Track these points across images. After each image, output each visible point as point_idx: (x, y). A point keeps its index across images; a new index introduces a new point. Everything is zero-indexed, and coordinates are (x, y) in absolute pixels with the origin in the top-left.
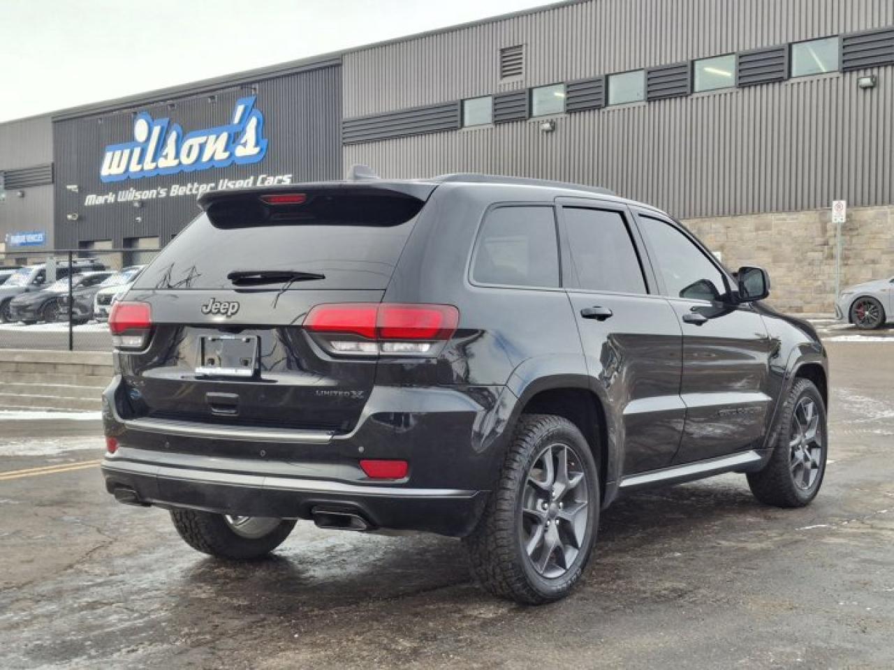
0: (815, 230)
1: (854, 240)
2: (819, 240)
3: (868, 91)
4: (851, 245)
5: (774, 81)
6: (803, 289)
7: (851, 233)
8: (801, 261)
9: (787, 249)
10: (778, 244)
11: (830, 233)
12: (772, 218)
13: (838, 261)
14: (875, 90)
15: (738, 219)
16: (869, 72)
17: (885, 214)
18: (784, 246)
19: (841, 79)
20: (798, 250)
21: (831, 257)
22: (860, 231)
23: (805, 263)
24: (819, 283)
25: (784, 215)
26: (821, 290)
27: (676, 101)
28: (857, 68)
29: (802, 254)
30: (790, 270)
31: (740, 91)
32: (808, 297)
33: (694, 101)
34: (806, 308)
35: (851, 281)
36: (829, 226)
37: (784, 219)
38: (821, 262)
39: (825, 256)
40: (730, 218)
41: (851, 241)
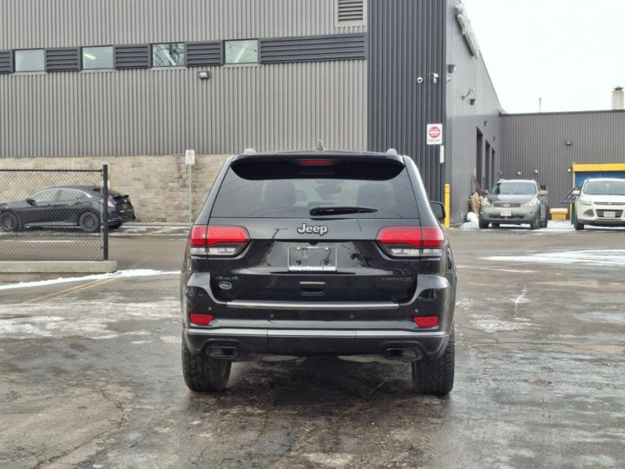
0: (173, 168)
1: (199, 176)
2: (176, 175)
3: (205, 81)
4: (197, 179)
5: (141, 68)
6: (167, 206)
7: (196, 171)
8: (164, 188)
9: (154, 180)
10: (149, 176)
11: (183, 171)
12: (144, 159)
13: (190, 189)
14: (209, 81)
15: (120, 158)
16: (204, 68)
17: (218, 160)
18: (152, 178)
19: (187, 71)
20: (162, 181)
21: (184, 186)
22: (203, 170)
23: (167, 190)
24: (177, 203)
25: (152, 158)
26: (178, 208)
27: (73, 74)
28: (198, 65)
29: (165, 184)
30: (157, 194)
31: (117, 71)
32: (170, 212)
33: (83, 75)
34: (169, 219)
35: (198, 202)
36: (182, 166)
37: (151, 160)
38: (178, 189)
39: (181, 185)
40: (113, 157)
41: (197, 176)
